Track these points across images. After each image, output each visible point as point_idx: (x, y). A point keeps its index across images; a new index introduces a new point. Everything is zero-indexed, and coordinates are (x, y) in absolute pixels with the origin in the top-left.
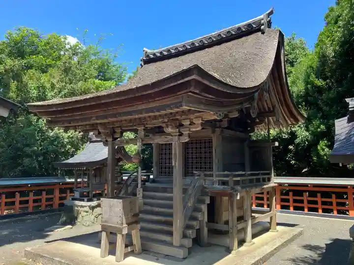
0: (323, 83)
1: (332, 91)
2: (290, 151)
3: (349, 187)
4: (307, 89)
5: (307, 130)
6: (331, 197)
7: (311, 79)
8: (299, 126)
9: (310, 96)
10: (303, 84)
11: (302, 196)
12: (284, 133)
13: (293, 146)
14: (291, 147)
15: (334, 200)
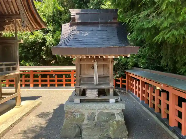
0: (62, 9)
1: (67, 14)
2: (43, 50)
3: (72, 71)
4: (54, 12)
5: (53, 38)
6: (62, 77)
7: (56, 5)
8: (48, 35)
9: (56, 17)
10: (52, 9)
11: (47, 78)
12: (39, 38)
13: (45, 47)
14: (43, 48)
15: (64, 79)
